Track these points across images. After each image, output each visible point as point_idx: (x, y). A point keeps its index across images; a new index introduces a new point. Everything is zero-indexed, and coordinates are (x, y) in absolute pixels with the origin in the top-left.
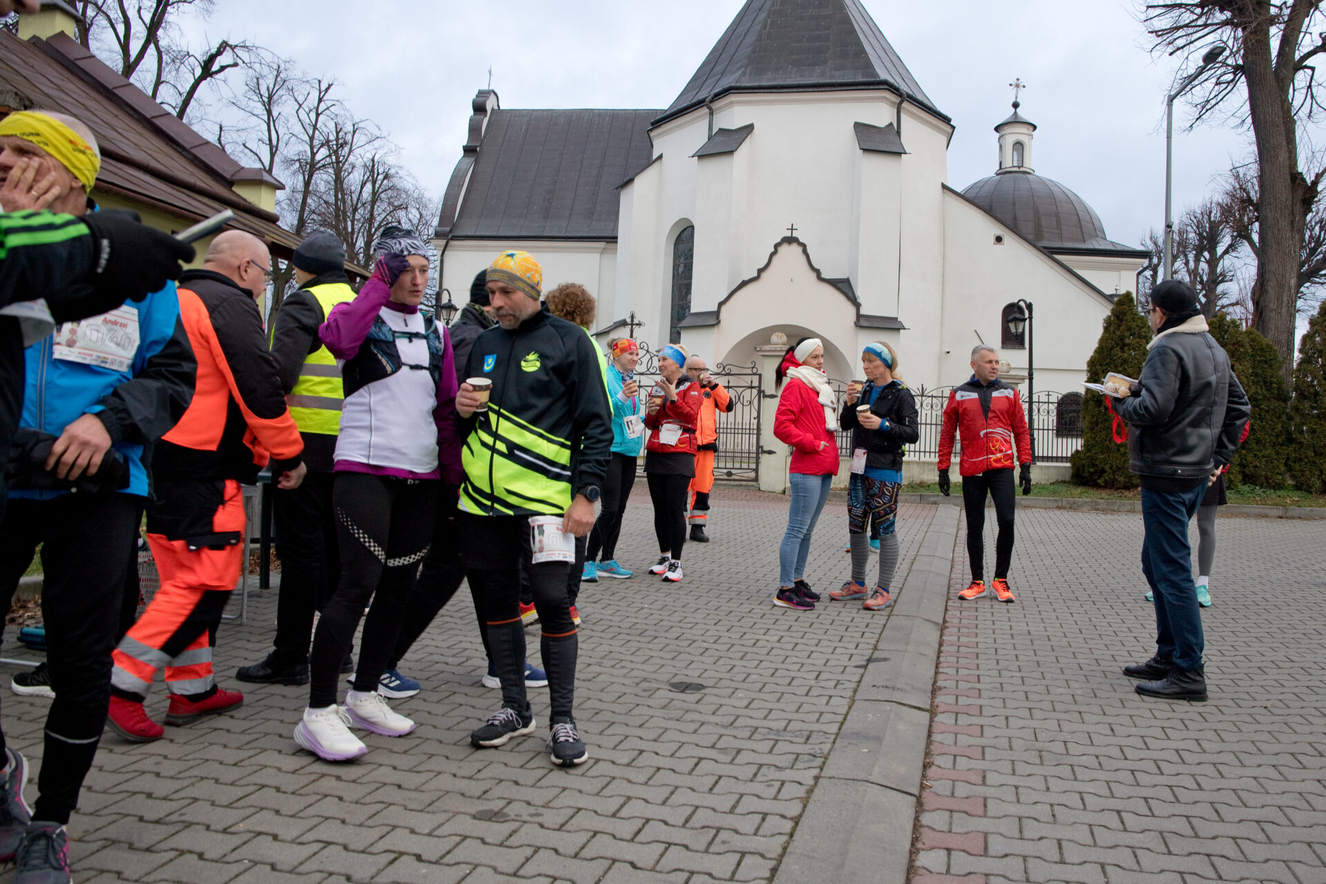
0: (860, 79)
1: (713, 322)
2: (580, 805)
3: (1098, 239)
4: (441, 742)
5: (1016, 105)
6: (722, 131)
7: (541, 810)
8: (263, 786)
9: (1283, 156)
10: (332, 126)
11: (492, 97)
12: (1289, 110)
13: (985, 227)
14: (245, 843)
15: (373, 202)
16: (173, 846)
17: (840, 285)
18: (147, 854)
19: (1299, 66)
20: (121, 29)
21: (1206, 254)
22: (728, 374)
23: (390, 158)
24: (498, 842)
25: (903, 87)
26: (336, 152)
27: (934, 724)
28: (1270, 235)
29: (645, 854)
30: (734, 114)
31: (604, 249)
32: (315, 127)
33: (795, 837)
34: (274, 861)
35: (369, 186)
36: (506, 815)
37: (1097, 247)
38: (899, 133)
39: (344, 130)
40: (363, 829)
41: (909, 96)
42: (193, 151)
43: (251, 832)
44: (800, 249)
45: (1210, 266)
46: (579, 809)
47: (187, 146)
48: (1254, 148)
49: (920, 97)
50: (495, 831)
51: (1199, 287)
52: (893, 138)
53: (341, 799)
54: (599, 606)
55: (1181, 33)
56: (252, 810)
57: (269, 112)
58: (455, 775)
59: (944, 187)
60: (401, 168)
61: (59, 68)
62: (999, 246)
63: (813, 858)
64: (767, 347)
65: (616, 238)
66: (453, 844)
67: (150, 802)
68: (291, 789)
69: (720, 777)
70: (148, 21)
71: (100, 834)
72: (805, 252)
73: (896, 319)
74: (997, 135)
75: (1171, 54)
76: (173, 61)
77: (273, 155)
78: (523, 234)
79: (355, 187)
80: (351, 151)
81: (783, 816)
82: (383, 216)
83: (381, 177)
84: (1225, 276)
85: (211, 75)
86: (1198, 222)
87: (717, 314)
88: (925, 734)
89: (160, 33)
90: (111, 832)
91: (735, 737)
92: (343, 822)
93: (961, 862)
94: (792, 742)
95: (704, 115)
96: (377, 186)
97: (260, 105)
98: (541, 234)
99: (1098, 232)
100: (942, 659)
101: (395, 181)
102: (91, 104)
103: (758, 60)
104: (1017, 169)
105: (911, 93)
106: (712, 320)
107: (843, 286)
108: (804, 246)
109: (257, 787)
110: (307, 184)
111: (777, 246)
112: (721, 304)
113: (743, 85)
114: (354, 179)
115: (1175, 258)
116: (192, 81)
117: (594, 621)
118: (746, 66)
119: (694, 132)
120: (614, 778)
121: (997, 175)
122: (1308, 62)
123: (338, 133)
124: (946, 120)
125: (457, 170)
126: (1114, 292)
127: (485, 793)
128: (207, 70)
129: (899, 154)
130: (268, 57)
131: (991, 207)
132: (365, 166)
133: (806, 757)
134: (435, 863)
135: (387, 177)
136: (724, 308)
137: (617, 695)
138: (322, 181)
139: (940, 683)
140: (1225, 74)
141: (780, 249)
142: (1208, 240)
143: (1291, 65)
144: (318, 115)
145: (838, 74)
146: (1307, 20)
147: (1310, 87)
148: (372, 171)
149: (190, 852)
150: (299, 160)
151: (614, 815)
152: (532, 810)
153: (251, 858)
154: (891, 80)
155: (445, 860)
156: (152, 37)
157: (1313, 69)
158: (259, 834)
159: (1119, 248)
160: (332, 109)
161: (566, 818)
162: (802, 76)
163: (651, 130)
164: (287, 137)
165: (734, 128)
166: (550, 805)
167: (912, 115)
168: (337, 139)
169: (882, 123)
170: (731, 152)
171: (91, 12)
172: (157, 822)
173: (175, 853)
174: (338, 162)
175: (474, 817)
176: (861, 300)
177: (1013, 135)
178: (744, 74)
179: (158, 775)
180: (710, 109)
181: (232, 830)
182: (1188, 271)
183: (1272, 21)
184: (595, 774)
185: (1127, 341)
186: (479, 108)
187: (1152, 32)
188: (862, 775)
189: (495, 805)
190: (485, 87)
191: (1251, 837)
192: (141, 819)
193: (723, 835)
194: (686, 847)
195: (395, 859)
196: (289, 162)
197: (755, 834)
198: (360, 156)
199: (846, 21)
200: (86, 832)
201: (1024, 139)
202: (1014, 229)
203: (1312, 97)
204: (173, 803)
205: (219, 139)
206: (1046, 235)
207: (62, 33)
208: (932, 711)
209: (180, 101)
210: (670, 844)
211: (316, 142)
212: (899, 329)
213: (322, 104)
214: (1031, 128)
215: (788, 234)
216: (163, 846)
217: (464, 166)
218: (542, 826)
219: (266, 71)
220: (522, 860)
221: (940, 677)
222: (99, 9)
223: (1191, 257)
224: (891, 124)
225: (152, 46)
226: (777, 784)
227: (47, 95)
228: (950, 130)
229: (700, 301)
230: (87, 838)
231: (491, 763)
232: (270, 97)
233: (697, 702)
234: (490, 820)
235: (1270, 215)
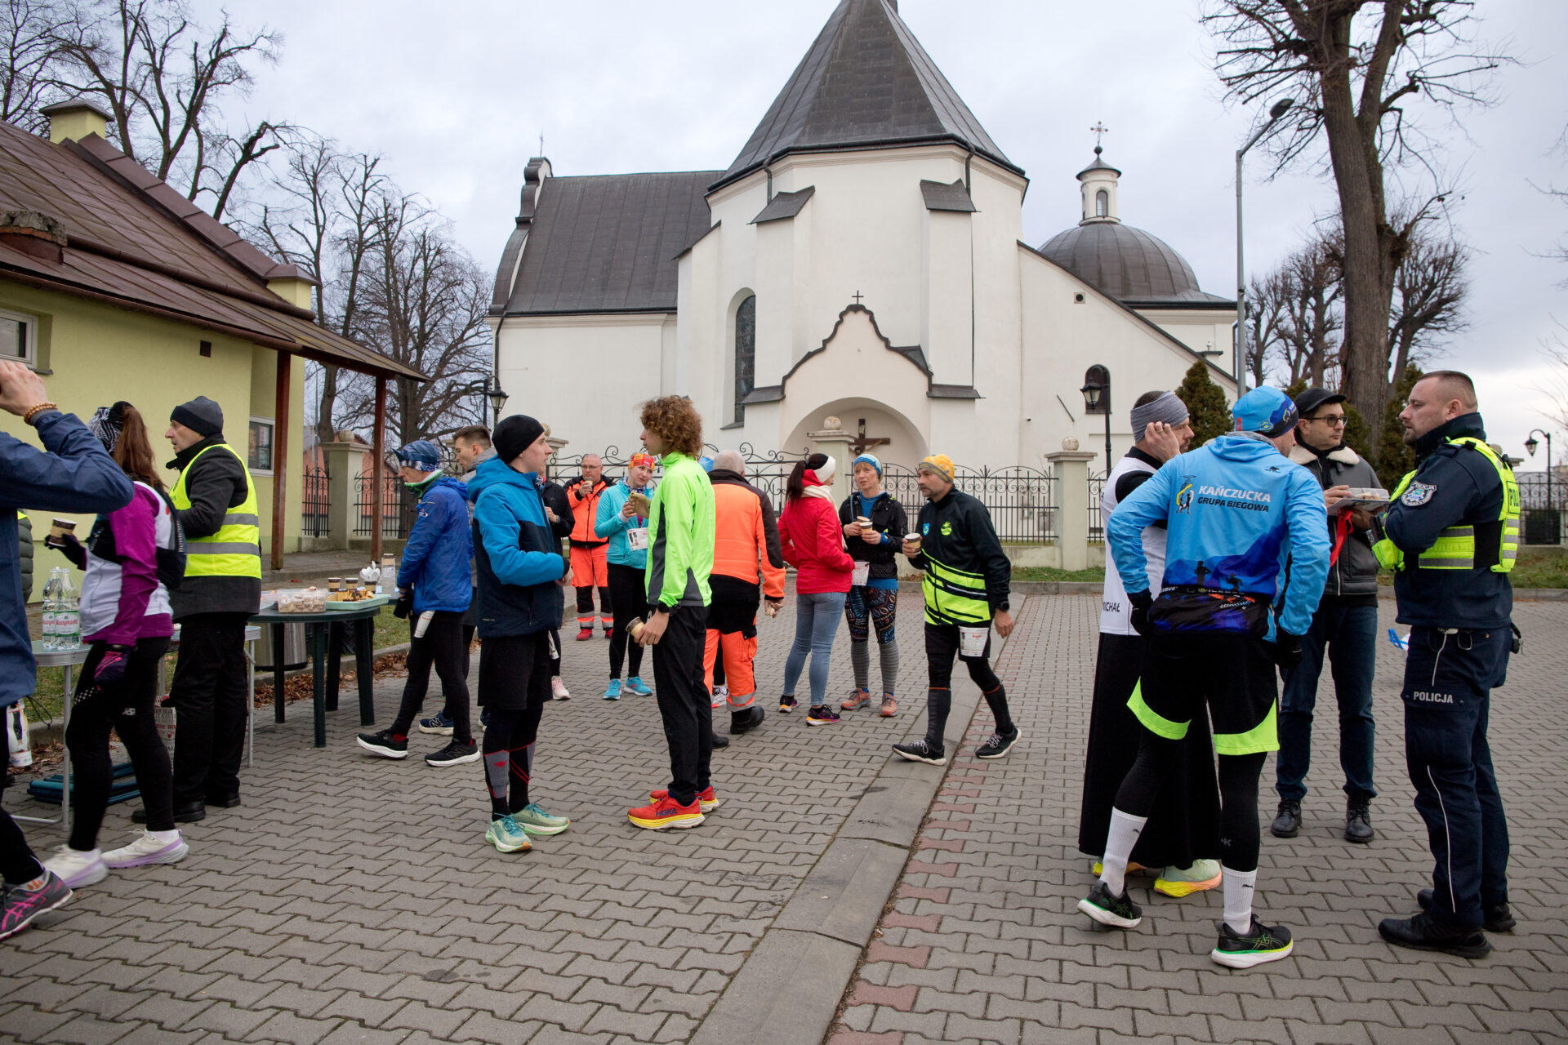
0: (926, 134)
1: (778, 397)
2: (529, 963)
3: (1191, 291)
4: (413, 896)
5: (1098, 151)
6: (781, 194)
7: (490, 969)
8: (233, 949)
9: (1368, 206)
10: (380, 202)
11: (545, 164)
12: (1376, 157)
13: (1063, 286)
14: (204, 1010)
15: (426, 280)
16: (137, 1016)
17: (910, 354)
18: (111, 1024)
19: (1385, 108)
20: (160, 114)
21: (1312, 301)
22: (780, 462)
23: (442, 233)
24: (440, 1005)
25: (973, 141)
26: (385, 229)
27: (910, 863)
28: (1356, 292)
29: (574, 1015)
30: (794, 177)
31: (666, 320)
32: (362, 204)
33: (724, 996)
34: (227, 1029)
35: (421, 262)
36: (456, 975)
37: (1190, 299)
38: (968, 190)
39: (393, 205)
40: (317, 993)
41: (978, 150)
42: (227, 250)
43: (211, 999)
44: (867, 317)
45: (1316, 312)
46: (527, 967)
47: (221, 246)
48: (1337, 197)
49: (991, 151)
50: (439, 992)
51: (1306, 336)
52: (962, 195)
53: (303, 960)
54: (610, 732)
55: (1253, 80)
56: (218, 975)
57: (315, 191)
58: (417, 933)
59: (1020, 244)
60: (453, 242)
61: (91, 171)
62: (1080, 305)
63: (734, 1017)
64: (821, 433)
65: (676, 309)
66: (397, 1007)
67: (124, 968)
68: (258, 952)
69: (674, 929)
70: (187, 105)
71: (72, 1005)
72: (872, 320)
73: (972, 387)
74: (1079, 183)
75: (1244, 103)
76: (214, 145)
77: (320, 235)
78: (580, 308)
79: (407, 265)
80: (400, 227)
81: (721, 972)
82: (438, 291)
83: (433, 253)
84: (1333, 323)
85: (252, 158)
86: (1302, 266)
87: (781, 389)
88: (895, 876)
89: (200, 116)
90: (82, 1003)
91: (703, 883)
92: (300, 985)
93: (887, 1019)
94: (757, 888)
95: (762, 179)
96: (429, 262)
97: (305, 184)
98: (599, 308)
99: (1190, 283)
100: (945, 785)
101: (447, 257)
102: (121, 207)
103: (818, 117)
104: (1101, 219)
105: (980, 146)
106: (776, 395)
107: (914, 355)
108: (871, 314)
109: (227, 950)
110: (356, 263)
111: (842, 315)
112: (785, 378)
113: (802, 145)
114: (405, 256)
115: (1279, 305)
116: (234, 165)
117: (601, 750)
118: (805, 126)
119: (751, 198)
120: (570, 932)
121: (1081, 225)
122: (1395, 104)
123: (386, 209)
124: (1020, 173)
125: (510, 243)
126: (1206, 349)
127: (441, 951)
128: (248, 154)
129: (969, 212)
130: (310, 137)
131: (1074, 262)
132: (416, 242)
133: (765, 906)
134: (376, 1028)
135: (438, 252)
136: (789, 383)
137: (601, 837)
138: (373, 259)
139: (933, 815)
140: (1307, 119)
141: (847, 318)
142: (1313, 289)
143: (1377, 108)
144: (365, 191)
145: (900, 129)
146: (1393, 59)
147: (1398, 130)
148: (423, 247)
149: (151, 1021)
150: (347, 239)
151: (558, 974)
152: (481, 969)
153: (206, 1026)
154: (958, 134)
155: (385, 1026)
156: (191, 121)
157: (1400, 111)
158: (219, 1000)
159: (1213, 300)
160: (379, 185)
161: (510, 977)
162: (864, 133)
163: (708, 196)
164: (334, 216)
165: (794, 191)
166: (501, 963)
167: (981, 169)
168: (386, 216)
169: (950, 180)
170: (791, 218)
171: (128, 102)
172: (126, 990)
173: (138, 1023)
174: (388, 240)
175: (425, 979)
176: (932, 369)
177: (1097, 182)
178: (802, 134)
179: (137, 939)
180: (769, 172)
181: (193, 997)
182: (1293, 318)
183: (1352, 63)
184: (553, 928)
185: (1200, 413)
186: (531, 177)
187: (1224, 80)
188: (812, 926)
189: (446, 965)
190: (537, 155)
191: (1184, 988)
192: (113, 988)
193: (658, 993)
194: (618, 1006)
195: (340, 1025)
196: (337, 242)
197: (688, 992)
198: (410, 230)
199: (910, 72)
200: (60, 1003)
201: (1108, 186)
202: (1100, 287)
203: (1401, 141)
204: (145, 969)
205: (265, 222)
206: (1134, 289)
207: (94, 135)
208: (912, 849)
209: (221, 185)
210: (603, 1004)
211: (364, 220)
212: (973, 399)
213: (369, 180)
214: (1115, 175)
215: (854, 302)
216: (127, 1016)
217: (517, 239)
218: (486, 986)
219: (307, 151)
220: (458, 1023)
221: (937, 806)
222: (138, 95)
223: (1296, 303)
224: (960, 181)
225: (192, 131)
226: (727, 936)
227: (77, 203)
228: (1024, 184)
229: (765, 376)
230: (59, 1009)
231: (456, 917)
232: (315, 176)
233: (678, 844)
234: (439, 981)
235: (1355, 271)
